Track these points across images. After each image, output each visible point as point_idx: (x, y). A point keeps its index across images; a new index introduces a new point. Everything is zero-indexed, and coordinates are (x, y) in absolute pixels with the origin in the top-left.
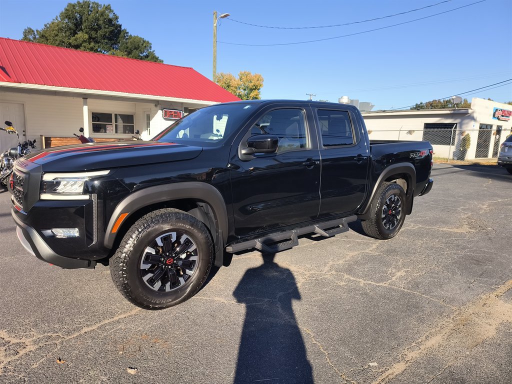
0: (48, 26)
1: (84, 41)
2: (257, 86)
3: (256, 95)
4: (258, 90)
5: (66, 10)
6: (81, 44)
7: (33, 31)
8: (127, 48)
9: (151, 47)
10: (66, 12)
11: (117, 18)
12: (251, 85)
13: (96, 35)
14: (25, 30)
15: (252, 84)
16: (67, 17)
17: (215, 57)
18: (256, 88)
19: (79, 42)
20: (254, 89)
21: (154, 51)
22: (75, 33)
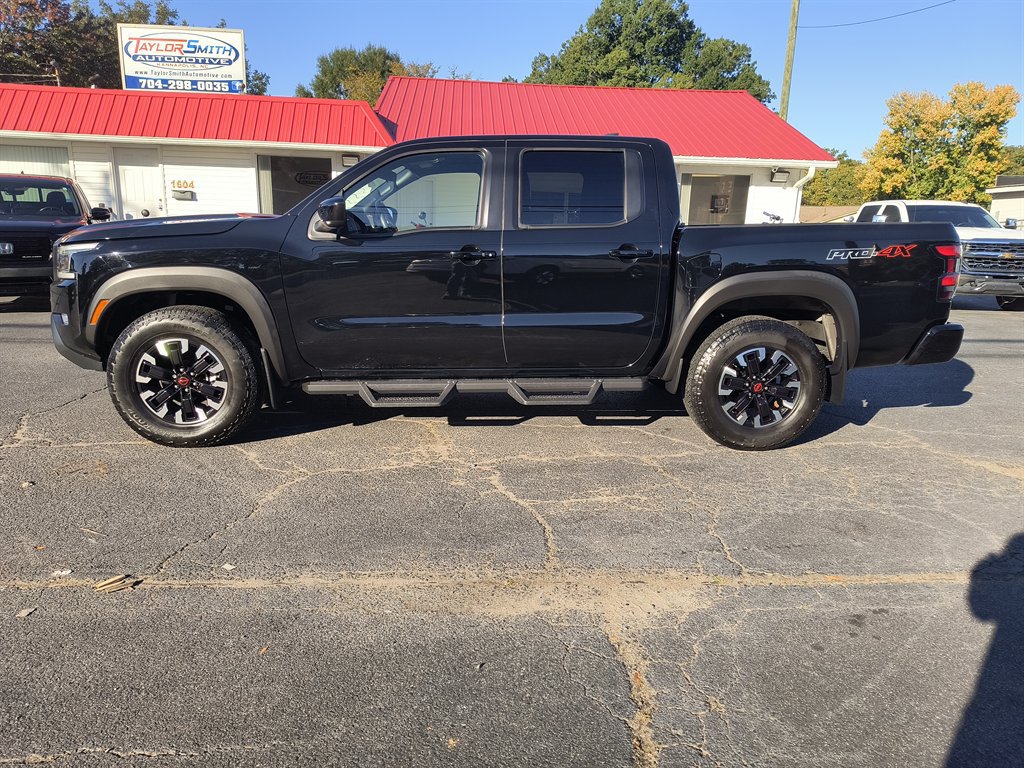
0: (568, 45)
1: (620, 64)
2: (997, 116)
3: (990, 140)
4: (1000, 124)
5: (598, 11)
6: (614, 71)
7: (547, 58)
8: (697, 65)
9: (750, 56)
10: (598, 15)
11: (685, 9)
12: (977, 115)
13: (643, 50)
14: (536, 58)
15: (983, 112)
16: (596, 23)
17: (790, 62)
18: (995, 121)
19: (611, 67)
20: (987, 125)
21: (755, 63)
22: (608, 51)
